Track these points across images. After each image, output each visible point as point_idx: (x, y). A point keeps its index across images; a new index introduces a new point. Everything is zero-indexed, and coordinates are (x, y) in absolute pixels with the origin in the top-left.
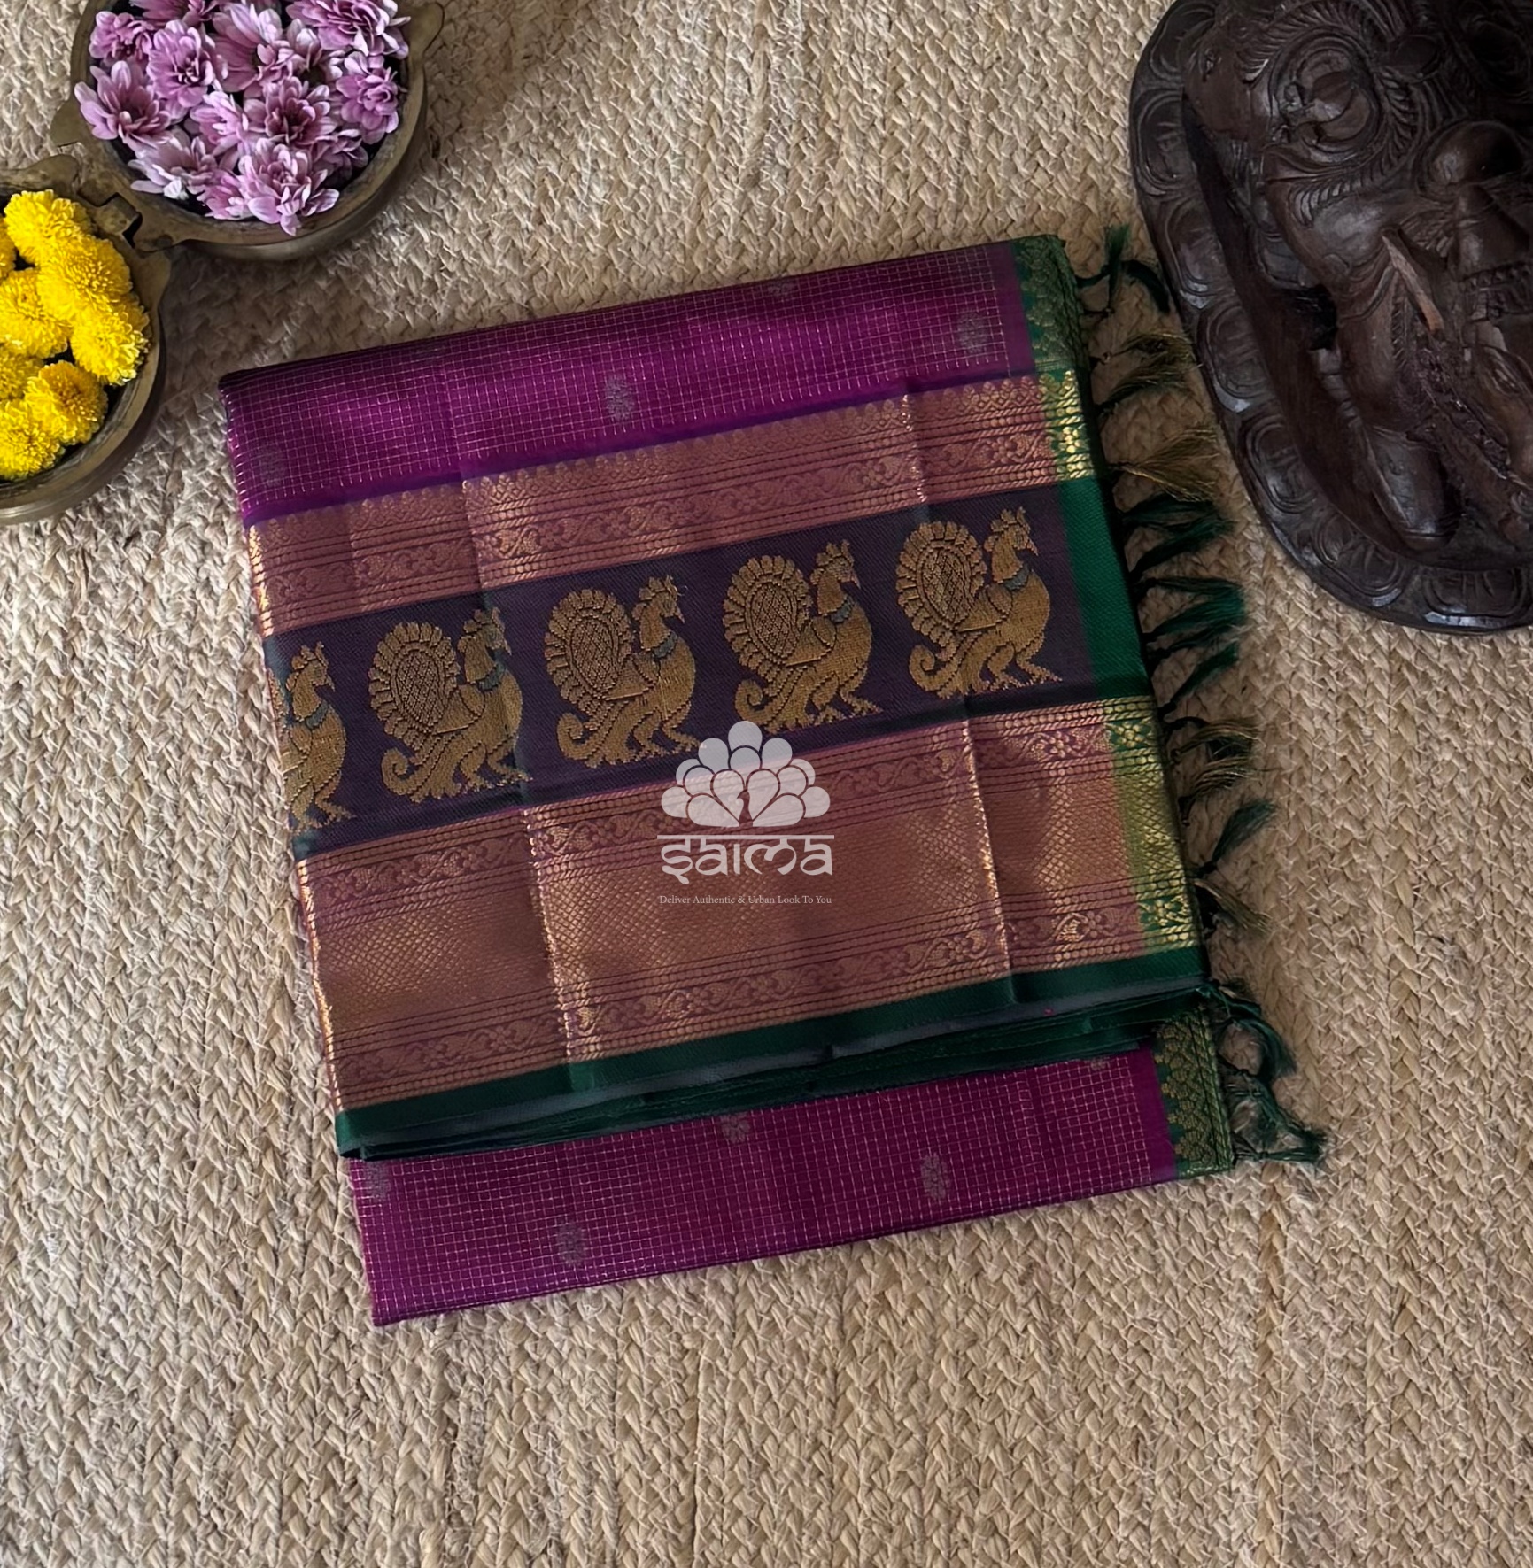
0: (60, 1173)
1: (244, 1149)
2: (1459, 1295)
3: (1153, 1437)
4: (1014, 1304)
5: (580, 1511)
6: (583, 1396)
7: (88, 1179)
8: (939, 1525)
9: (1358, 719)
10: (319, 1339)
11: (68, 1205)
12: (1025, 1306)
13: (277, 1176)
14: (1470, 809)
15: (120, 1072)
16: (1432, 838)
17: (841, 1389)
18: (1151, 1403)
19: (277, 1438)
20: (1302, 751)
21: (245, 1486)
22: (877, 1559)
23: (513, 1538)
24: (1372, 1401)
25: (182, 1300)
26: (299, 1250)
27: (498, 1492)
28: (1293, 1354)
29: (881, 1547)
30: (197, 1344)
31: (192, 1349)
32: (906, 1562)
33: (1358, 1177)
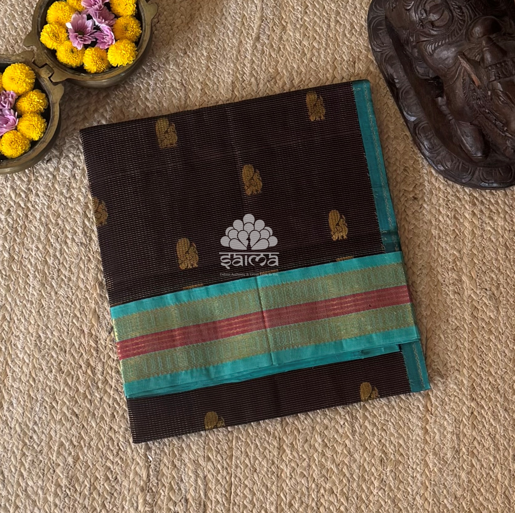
0: (19, 377)
1: (81, 367)
2: (491, 409)
3: (387, 459)
4: (340, 415)
5: (193, 487)
6: (194, 448)
7: (28, 378)
8: (314, 490)
9: (459, 217)
10: (105, 430)
11: (21, 387)
12: (344, 416)
13: (92, 375)
14: (496, 246)
15: (40, 342)
16: (483, 256)
17: (281, 444)
18: (386, 447)
19: (90, 464)
20: (439, 228)
21: (78, 480)
22: (293, 501)
23: (169, 496)
24: (462, 445)
25: (58, 418)
26: (99, 400)
27: (165, 481)
28: (435, 430)
29: (294, 497)
30: (63, 433)
31: (61, 435)
32: (302, 503)
33: (458, 370)
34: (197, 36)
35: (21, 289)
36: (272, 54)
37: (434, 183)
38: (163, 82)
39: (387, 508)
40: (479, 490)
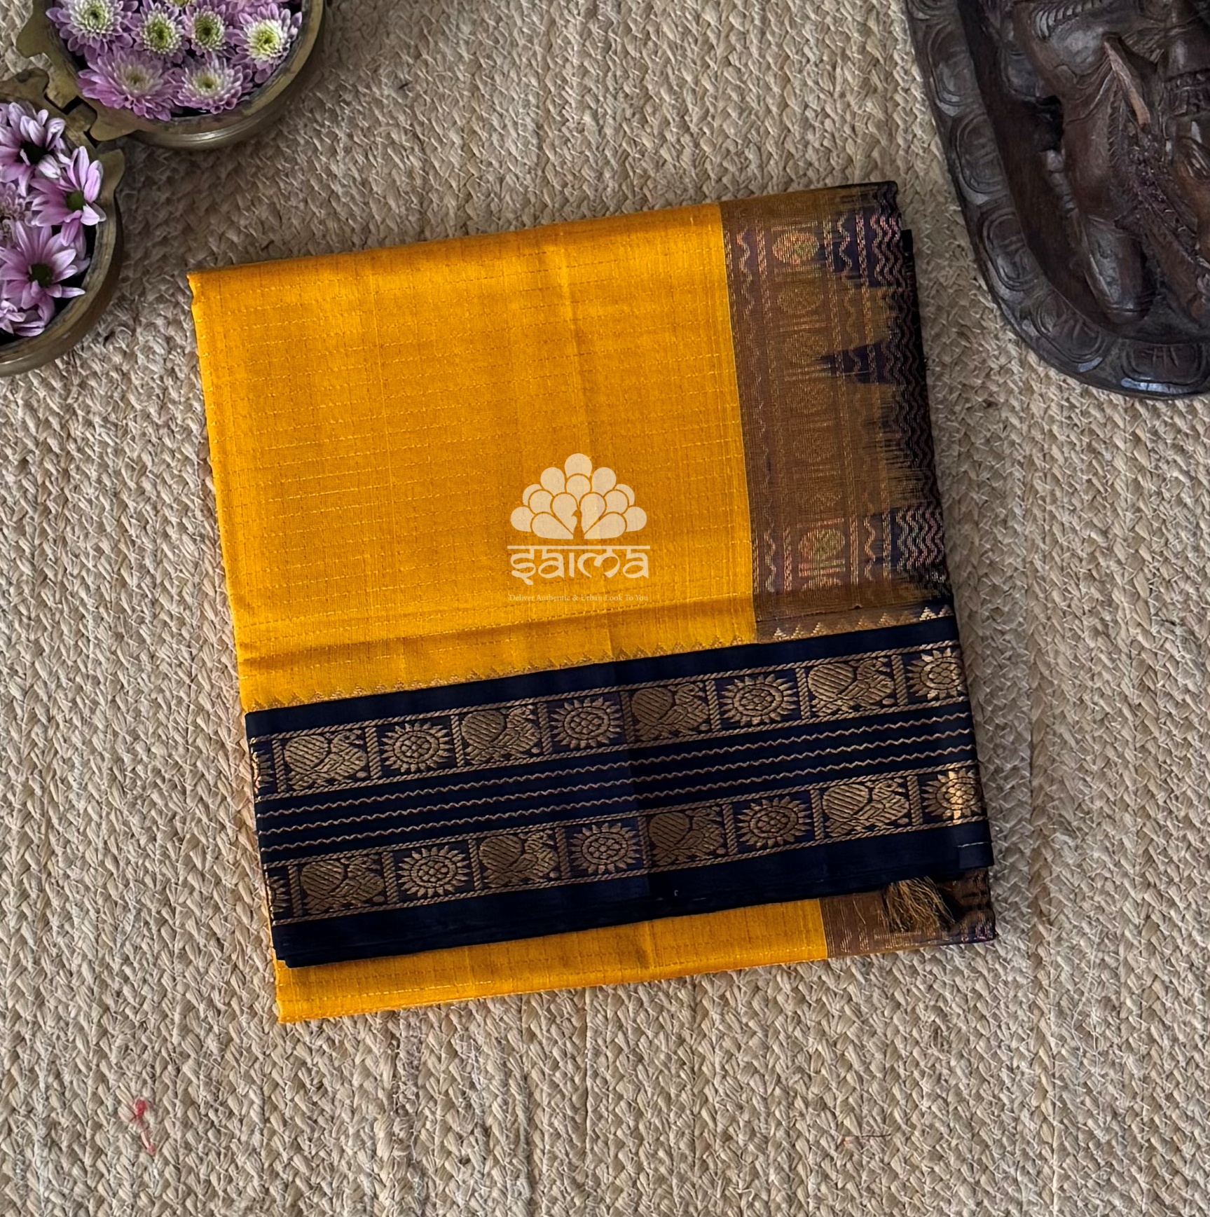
0: (80, 854)
1: (223, 827)
2: (1194, 906)
3: (948, 1028)
5: (499, 1099)
6: (496, 1010)
7: (100, 857)
8: (779, 1103)
9: (1101, 448)
11: (87, 880)
14: (1194, 515)
15: (122, 771)
16: (1163, 541)
17: (699, 998)
18: (945, 1001)
19: (257, 1054)
20: (1054, 476)
21: (233, 1091)
22: (731, 1129)
23: (447, 1124)
24: (1125, 993)
25: (177, 946)
27: (434, 1088)
28: (1059, 959)
29: (733, 1120)
30: (189, 981)
31: (187, 987)
32: (753, 1133)
33: (1109, 817)
34: (444, 12)
35: (68, 650)
36: (630, 48)
38: (367, 133)
40: (1169, 1097)
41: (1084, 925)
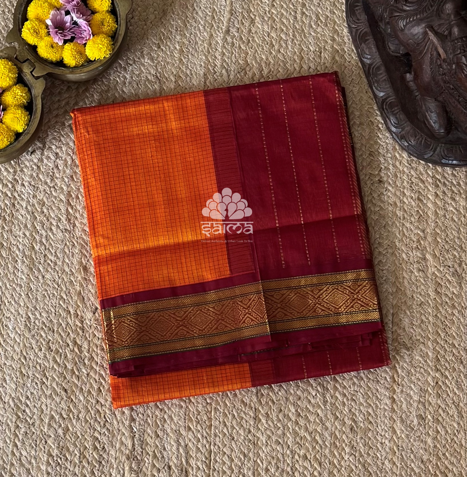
0: (11, 355)
1: (68, 345)
2: (455, 378)
3: (357, 427)
4: (312, 387)
5: (175, 455)
6: (175, 419)
7: (19, 356)
8: (289, 456)
9: (422, 198)
10: (92, 403)
11: (13, 365)
12: (316, 387)
13: (78, 353)
14: (458, 225)
15: (30, 322)
16: (446, 234)
17: (257, 414)
18: (356, 416)
19: (79, 435)
20: (404, 209)
21: (68, 450)
22: (269, 467)
23: (154, 464)
24: (427, 413)
25: (48, 393)
26: (86, 375)
27: (149, 450)
28: (402, 399)
29: (270, 463)
30: (52, 407)
31: (51, 408)
33: (423, 343)
35: (10, 274)
36: (242, 46)
37: (399, 166)
38: (138, 76)
39: (358, 472)
40: (444, 454)
41: (412, 386)
